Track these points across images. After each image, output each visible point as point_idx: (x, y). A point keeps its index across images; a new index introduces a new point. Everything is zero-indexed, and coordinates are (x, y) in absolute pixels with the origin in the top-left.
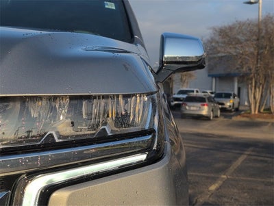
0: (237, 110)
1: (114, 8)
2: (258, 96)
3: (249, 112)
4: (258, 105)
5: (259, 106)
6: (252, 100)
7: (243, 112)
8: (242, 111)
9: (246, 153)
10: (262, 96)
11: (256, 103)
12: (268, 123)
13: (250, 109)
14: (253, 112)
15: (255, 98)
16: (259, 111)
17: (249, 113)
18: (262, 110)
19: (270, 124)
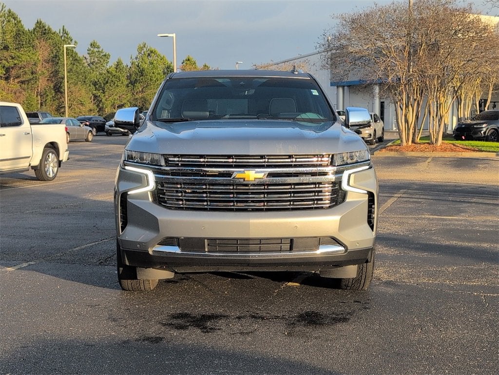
0: (380, 140)
1: (317, 94)
2: (411, 118)
3: (399, 142)
4: (411, 131)
5: (414, 134)
6: (403, 125)
7: (390, 144)
8: (389, 141)
9: (396, 195)
10: (417, 117)
11: (409, 129)
12: (427, 158)
13: (401, 139)
14: (404, 143)
15: (407, 121)
16: (413, 142)
17: (399, 145)
18: (418, 140)
19: (429, 160)
